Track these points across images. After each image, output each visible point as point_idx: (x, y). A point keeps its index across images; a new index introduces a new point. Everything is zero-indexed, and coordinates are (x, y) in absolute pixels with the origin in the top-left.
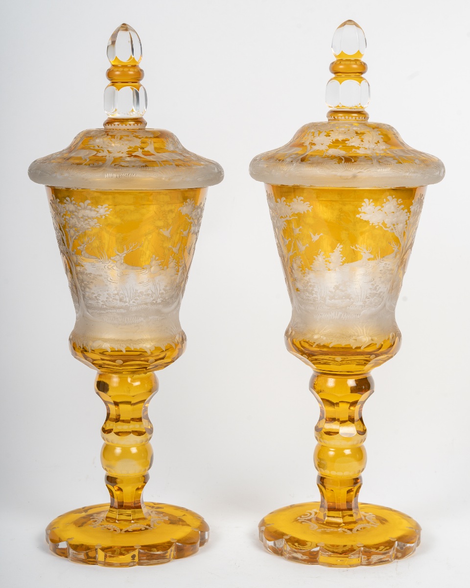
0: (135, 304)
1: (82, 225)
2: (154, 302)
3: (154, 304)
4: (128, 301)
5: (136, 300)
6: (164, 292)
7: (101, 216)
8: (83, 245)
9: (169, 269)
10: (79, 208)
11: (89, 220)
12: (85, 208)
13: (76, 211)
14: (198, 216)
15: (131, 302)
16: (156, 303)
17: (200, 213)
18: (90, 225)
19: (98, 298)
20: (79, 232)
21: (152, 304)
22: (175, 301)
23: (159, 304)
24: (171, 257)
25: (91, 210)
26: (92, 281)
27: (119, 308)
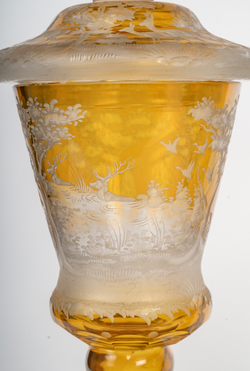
0: (128, 252)
1: (50, 138)
2: (157, 249)
3: (157, 252)
4: (116, 247)
5: (129, 245)
6: (172, 235)
7: (73, 122)
8: (53, 166)
9: (176, 201)
10: (45, 112)
11: (58, 129)
12: (51, 112)
13: (41, 117)
14: (222, 125)
15: (122, 249)
16: (160, 251)
17: (225, 121)
18: (59, 137)
19: (77, 242)
20: (47, 148)
21: (154, 251)
22: (191, 248)
23: (165, 251)
24: (179, 183)
25: (59, 113)
26: (67, 217)
27: (106, 257)
